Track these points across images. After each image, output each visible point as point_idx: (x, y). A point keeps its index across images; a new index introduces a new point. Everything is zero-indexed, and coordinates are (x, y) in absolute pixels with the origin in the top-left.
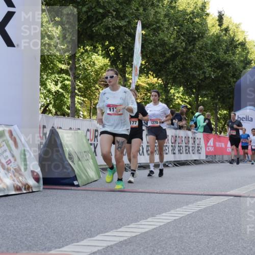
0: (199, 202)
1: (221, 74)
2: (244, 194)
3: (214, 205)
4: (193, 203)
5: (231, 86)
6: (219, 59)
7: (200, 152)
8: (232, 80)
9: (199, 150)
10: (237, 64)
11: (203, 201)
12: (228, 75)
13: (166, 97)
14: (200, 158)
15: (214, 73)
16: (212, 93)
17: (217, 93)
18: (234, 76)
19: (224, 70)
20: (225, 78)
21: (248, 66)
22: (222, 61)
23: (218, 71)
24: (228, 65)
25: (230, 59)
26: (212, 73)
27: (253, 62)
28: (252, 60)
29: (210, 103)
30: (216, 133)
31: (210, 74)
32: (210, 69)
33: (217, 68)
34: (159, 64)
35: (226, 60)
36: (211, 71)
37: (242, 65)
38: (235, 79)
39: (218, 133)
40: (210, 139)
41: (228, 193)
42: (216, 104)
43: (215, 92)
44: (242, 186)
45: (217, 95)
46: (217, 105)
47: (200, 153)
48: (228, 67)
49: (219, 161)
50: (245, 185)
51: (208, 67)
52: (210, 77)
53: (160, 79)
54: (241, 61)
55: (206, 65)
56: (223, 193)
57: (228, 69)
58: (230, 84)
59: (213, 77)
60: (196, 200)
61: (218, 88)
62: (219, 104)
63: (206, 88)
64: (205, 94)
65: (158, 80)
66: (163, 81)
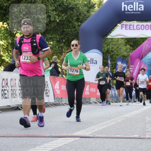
0: (46, 144)
1: (66, 18)
2: (90, 134)
3: (60, 147)
4: (40, 146)
5: (76, 30)
6: (63, 3)
7: (48, 94)
8: (76, 24)
9: (47, 93)
10: (80, 8)
11: (50, 143)
12: (72, 19)
13: (12, 41)
14: (49, 100)
15: (59, 17)
16: (58, 37)
17: (62, 36)
18: (78, 20)
19: (69, 14)
20: (70, 22)
21: (91, 9)
22: (66, 4)
23: (63, 15)
24: (72, 9)
25: (73, 2)
26: (57, 17)
27: (96, 5)
28: (95, 4)
29: (56, 47)
30: (62, 76)
31: (55, 18)
32: (55, 13)
33: (62, 12)
34: (4, 8)
35: (70, 4)
36: (56, 15)
37: (86, 9)
38: (79, 23)
39: (64, 76)
40: (56, 82)
41: (75, 134)
42: (62, 47)
43: (61, 36)
44: (87, 128)
45: (62, 39)
46: (62, 49)
47: (48, 96)
48: (73, 11)
49: (65, 104)
50: (90, 127)
51: (53, 10)
52: (55, 21)
53: (5, 23)
54: (85, 5)
55: (50, 8)
56: (69, 134)
57: (72, 12)
58: (74, 27)
59: (58, 21)
60: (44, 142)
61: (63, 31)
62: (65, 47)
63: (52, 32)
64: (51, 38)
65: (3, 24)
66: (8, 25)
